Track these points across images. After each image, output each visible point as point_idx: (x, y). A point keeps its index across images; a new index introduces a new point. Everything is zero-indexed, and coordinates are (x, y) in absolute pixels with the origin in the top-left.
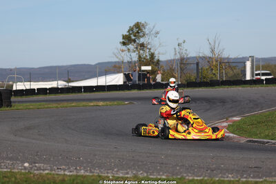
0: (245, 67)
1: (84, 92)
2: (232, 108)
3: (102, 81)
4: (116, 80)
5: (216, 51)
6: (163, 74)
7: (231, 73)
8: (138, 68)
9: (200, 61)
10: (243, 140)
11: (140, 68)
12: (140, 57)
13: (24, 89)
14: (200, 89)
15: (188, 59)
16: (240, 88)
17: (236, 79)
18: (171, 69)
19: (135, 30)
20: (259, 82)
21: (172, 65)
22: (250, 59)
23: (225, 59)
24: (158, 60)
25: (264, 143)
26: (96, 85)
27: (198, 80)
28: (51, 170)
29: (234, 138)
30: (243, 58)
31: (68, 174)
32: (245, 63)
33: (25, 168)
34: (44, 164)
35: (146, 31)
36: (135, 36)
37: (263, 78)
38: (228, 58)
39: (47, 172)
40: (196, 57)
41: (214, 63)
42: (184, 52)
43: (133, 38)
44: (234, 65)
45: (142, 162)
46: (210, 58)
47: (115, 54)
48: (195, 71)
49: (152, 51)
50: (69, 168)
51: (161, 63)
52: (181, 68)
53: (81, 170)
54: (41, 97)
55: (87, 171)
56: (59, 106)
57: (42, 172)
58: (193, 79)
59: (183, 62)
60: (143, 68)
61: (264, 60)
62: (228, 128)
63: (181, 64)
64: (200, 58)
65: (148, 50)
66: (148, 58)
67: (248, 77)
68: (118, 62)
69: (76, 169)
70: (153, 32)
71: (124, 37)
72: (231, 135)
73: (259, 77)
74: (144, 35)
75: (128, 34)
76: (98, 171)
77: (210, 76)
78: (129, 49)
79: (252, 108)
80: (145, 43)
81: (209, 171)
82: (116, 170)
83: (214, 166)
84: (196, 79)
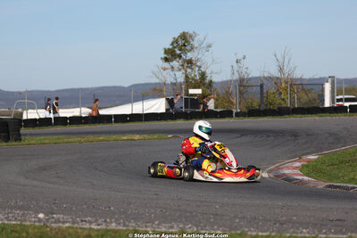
0: (323, 90)
1: (115, 122)
2: (306, 143)
3: (138, 108)
4: (156, 107)
5: (286, 70)
6: (216, 100)
7: (305, 98)
9: (265, 82)
10: (321, 185)
11: (187, 91)
12: (187, 77)
13: (38, 118)
14: (265, 119)
15: (250, 79)
16: (317, 118)
17: (312, 106)
18: (227, 92)
19: (180, 42)
20: (341, 109)
21: (229, 89)
22: (330, 80)
23: (297, 80)
24: (211, 81)
25: (348, 189)
26: (130, 113)
27: (263, 108)
28: (74, 223)
29: (309, 182)
30: (321, 79)
31: (96, 227)
32: (323, 85)
33: (40, 220)
34: (65, 215)
35: (195, 43)
36: (180, 50)
37: (347, 104)
38: (301, 79)
39: (67, 225)
40: (259, 78)
41: (283, 85)
42: (244, 70)
43: (178, 52)
44: (309, 87)
45: (190, 212)
46: (278, 78)
47: (153, 73)
48: (259, 96)
49: (202, 69)
50: (97, 220)
51: (214, 86)
52: (240, 92)
53: (112, 223)
54: (60, 129)
55: (119, 224)
56: (83, 140)
57: (61, 225)
58: (255, 105)
59: (243, 83)
60: (192, 91)
61: (347, 81)
62: (301, 169)
63: (240, 86)
64: (265, 78)
65: (197, 69)
66: (198, 78)
67: (327, 104)
68: (159, 84)
69: (105, 221)
70: (204, 45)
71: (166, 51)
72: (306, 178)
73: (340, 103)
74: (192, 48)
75: (171, 47)
76: (134, 225)
77: (278, 102)
78: (172, 67)
79: (333, 143)
80: (193, 59)
81: (277, 225)
82: (157, 223)
83: (284, 218)
84: (260, 106)
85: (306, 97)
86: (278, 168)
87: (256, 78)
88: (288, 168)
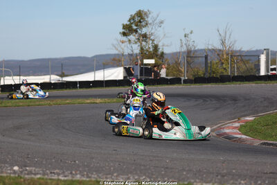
0: (259, 61)
1: (80, 87)
2: (244, 106)
3: (100, 75)
4: (115, 74)
5: (227, 43)
6: (167, 69)
8: (139, 62)
9: (209, 54)
10: (257, 143)
11: (142, 61)
12: (142, 49)
13: (13, 83)
14: (209, 85)
15: (196, 51)
16: (254, 85)
17: (249, 74)
18: (176, 62)
19: (137, 19)
20: (274, 78)
21: (178, 59)
22: (265, 52)
23: (236, 52)
24: (163, 53)
26: (93, 80)
27: (207, 75)
28: (44, 174)
29: (247, 140)
30: (257, 51)
31: (63, 178)
32: (259, 56)
33: (15, 172)
34: (36, 167)
35: (149, 20)
36: (137, 25)
38: (240, 51)
39: (38, 176)
40: (204, 50)
41: (225, 57)
42: (191, 43)
43: (135, 27)
44: (247, 58)
45: (144, 166)
46: (220, 50)
47: (113, 45)
48: (204, 65)
49: (155, 42)
50: (64, 172)
51: (165, 56)
52: (187, 62)
53: (77, 174)
55: (83, 176)
56: (51, 103)
57: (33, 176)
58: (201, 73)
59: (190, 55)
60: (146, 61)
62: (240, 128)
63: (187, 57)
64: (210, 50)
65: (151, 42)
66: (151, 50)
67: (263, 73)
68: (118, 54)
69: (71, 173)
70: (157, 21)
71: (125, 27)
72: (244, 137)
73: (274, 72)
74: (147, 24)
75: (128, 23)
76: (96, 176)
77: (220, 71)
78: (130, 41)
79: (267, 107)
80: (148, 33)
81: (219, 177)
82: (115, 174)
83: (225, 171)
84: (204, 74)
85: (244, 67)
86: (220, 128)
87: (201, 50)
88: (229, 128)
